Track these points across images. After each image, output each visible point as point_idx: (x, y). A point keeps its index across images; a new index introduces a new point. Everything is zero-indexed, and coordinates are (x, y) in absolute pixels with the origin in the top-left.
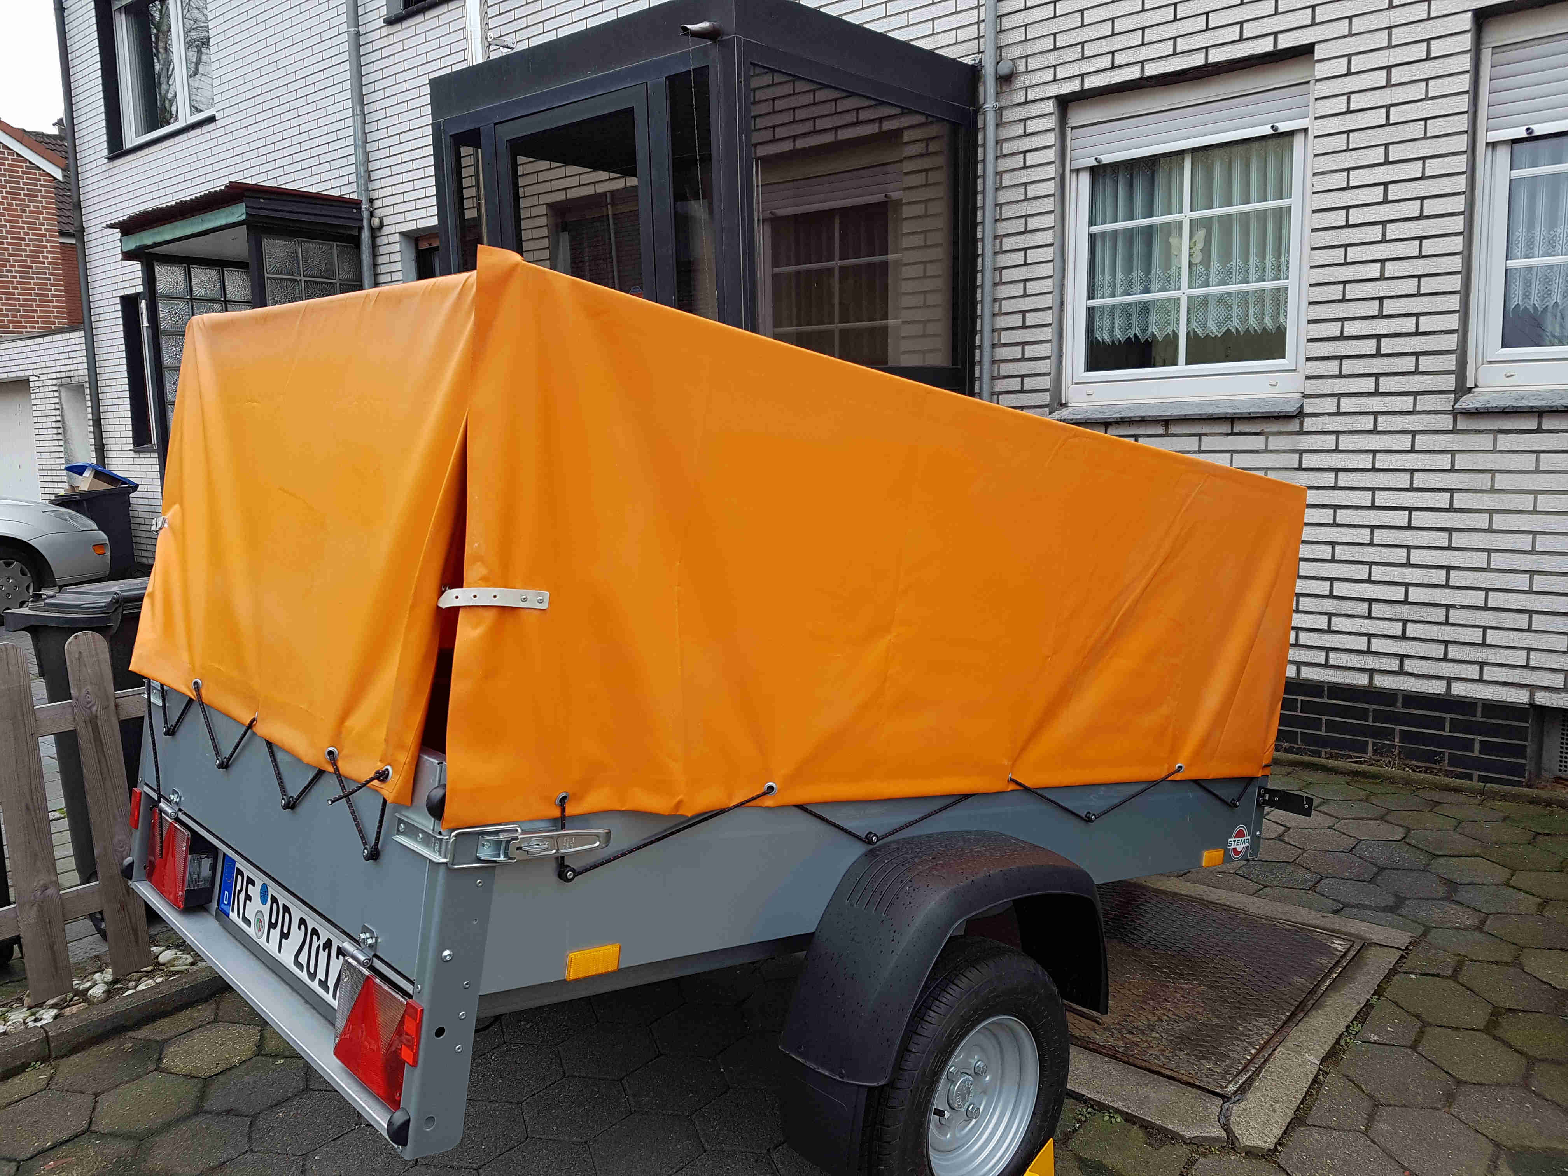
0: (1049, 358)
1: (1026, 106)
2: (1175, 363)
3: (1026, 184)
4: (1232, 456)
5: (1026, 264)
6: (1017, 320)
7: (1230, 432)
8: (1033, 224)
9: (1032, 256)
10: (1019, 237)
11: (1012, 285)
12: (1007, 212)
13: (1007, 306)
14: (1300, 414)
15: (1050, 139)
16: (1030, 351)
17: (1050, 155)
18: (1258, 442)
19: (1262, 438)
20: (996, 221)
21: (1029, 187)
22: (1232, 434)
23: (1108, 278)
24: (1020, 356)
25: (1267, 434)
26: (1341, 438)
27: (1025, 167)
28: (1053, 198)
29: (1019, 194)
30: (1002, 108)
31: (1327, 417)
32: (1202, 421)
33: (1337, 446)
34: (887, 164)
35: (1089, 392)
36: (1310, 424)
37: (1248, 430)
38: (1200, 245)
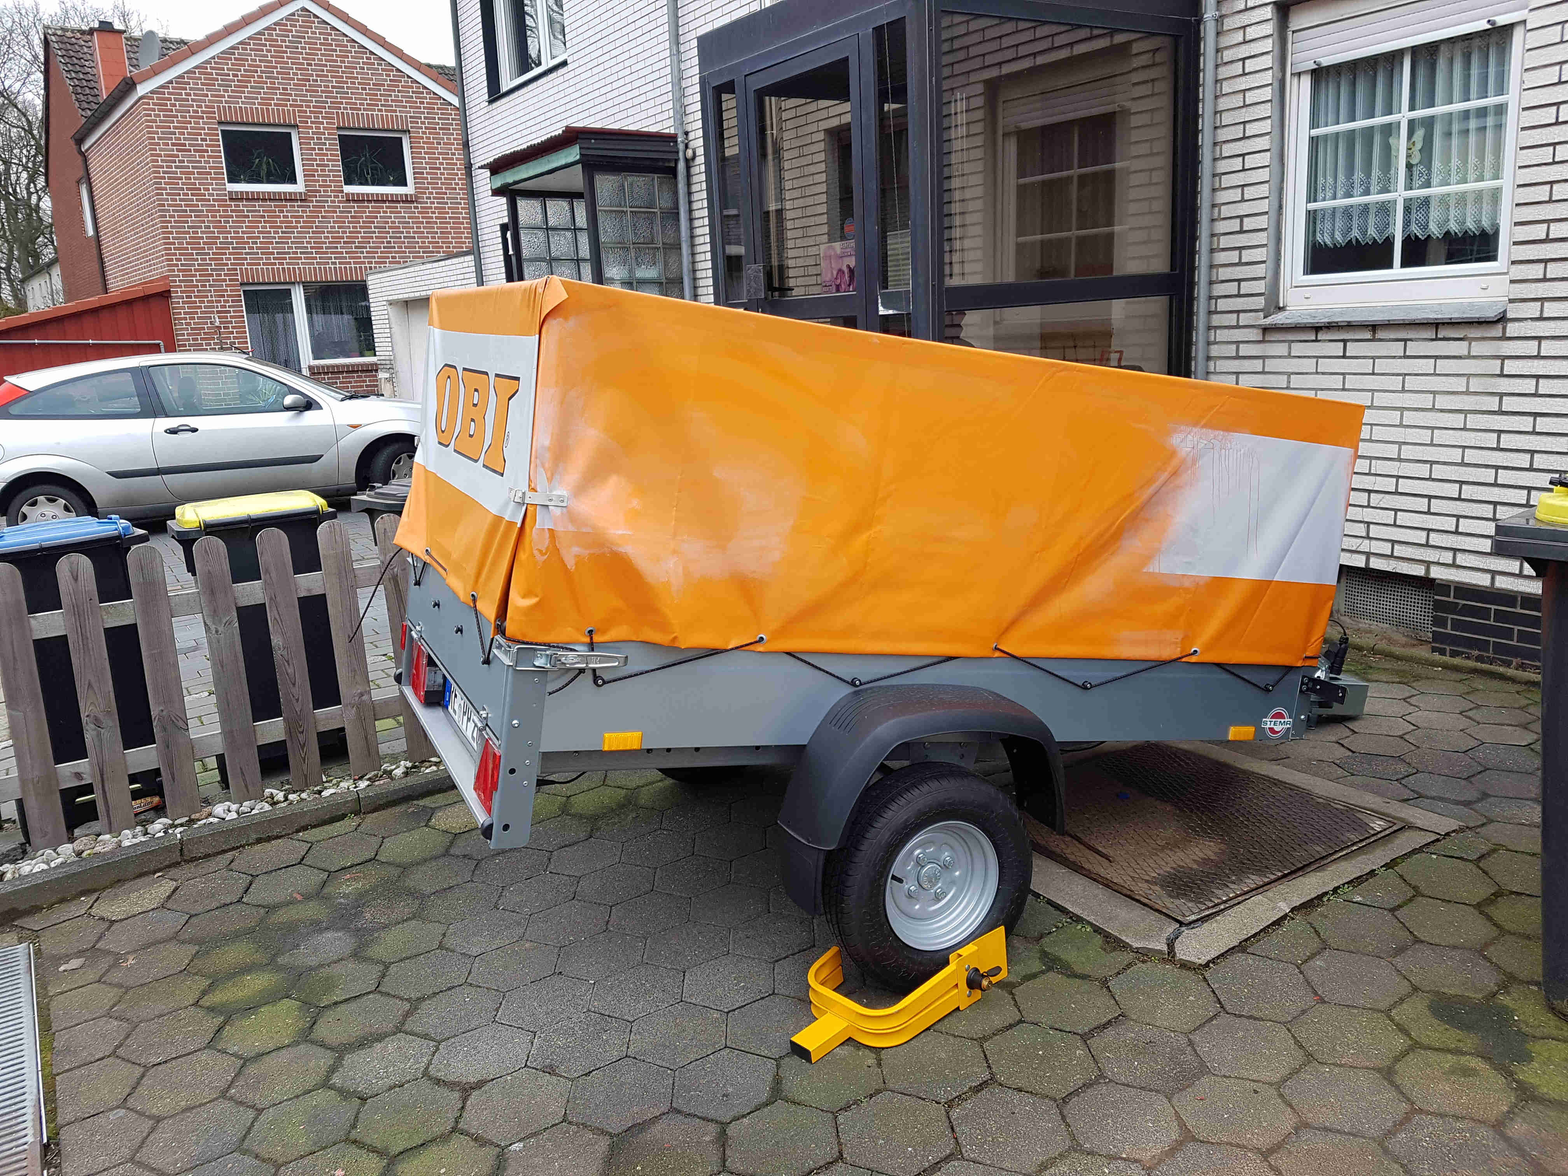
0: (1264, 262)
1: (1246, 13)
2: (1390, 265)
3: (1244, 91)
4: (1435, 361)
5: (1244, 170)
6: (1235, 225)
7: (1434, 337)
8: (1251, 130)
9: (1250, 161)
10: (1238, 143)
11: (1231, 191)
12: (1227, 119)
13: (1226, 211)
14: (1502, 319)
15: (1268, 45)
16: (1247, 256)
17: (1267, 61)
18: (1460, 348)
19: (1465, 344)
20: (1216, 128)
21: (1248, 94)
22: (1437, 339)
23: (1330, 180)
24: (1237, 261)
25: (1470, 340)
26: (1543, 343)
27: (1244, 74)
28: (1269, 104)
29: (1237, 101)
30: (1222, 17)
31: (1530, 322)
32: (1408, 327)
33: (1539, 352)
34: (1115, 76)
35: (1307, 296)
36: (1512, 329)
37: (1452, 336)
38: (1419, 145)
